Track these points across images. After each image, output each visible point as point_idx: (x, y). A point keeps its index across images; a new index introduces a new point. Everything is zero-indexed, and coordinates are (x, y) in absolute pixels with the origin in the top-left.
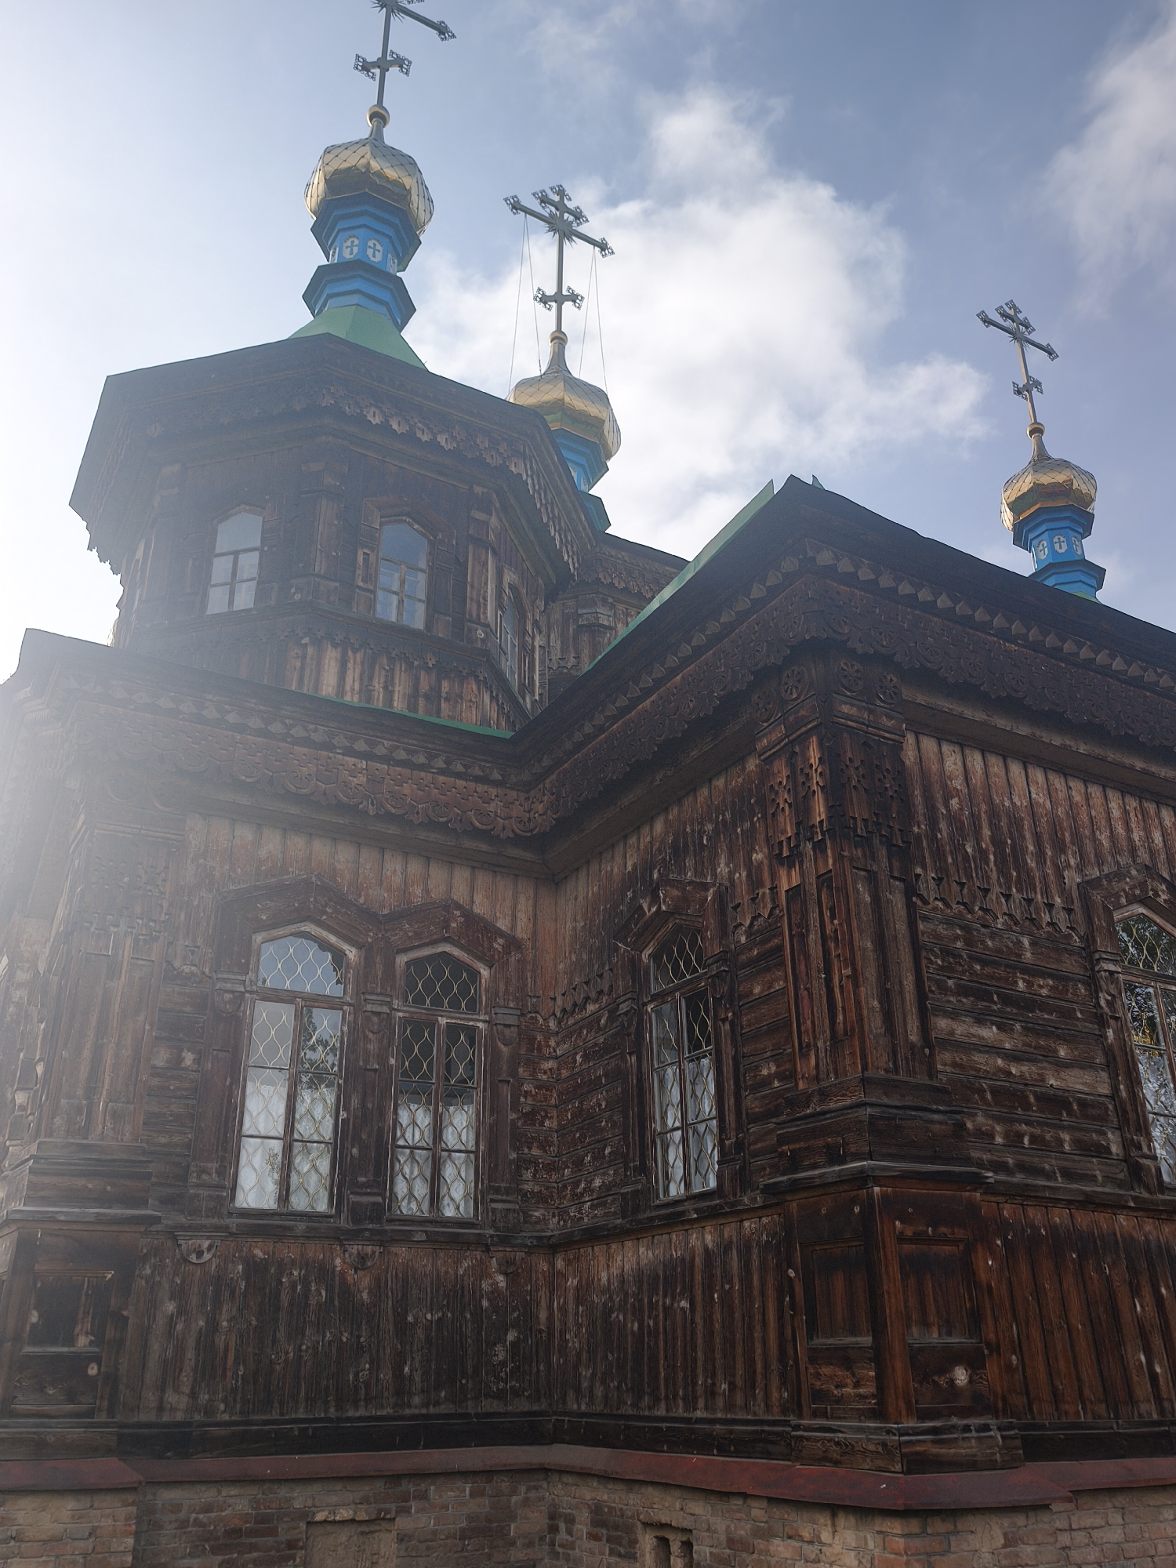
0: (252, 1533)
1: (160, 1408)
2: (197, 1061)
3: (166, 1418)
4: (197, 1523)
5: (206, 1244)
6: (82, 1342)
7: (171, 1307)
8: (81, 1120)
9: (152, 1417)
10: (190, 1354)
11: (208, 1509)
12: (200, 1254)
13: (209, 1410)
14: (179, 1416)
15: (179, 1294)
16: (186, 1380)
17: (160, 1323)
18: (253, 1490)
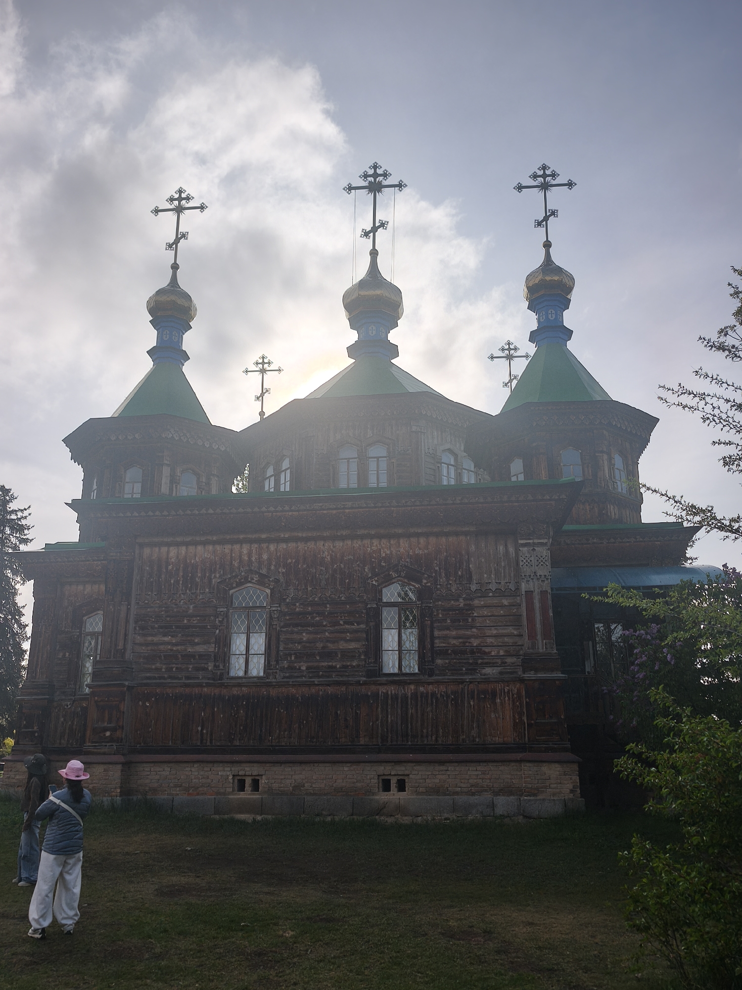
2: (69, 655)
5: (69, 703)
6: (35, 728)
8: (34, 675)
10: (67, 731)
12: (67, 706)
15: (65, 716)
17: (60, 723)
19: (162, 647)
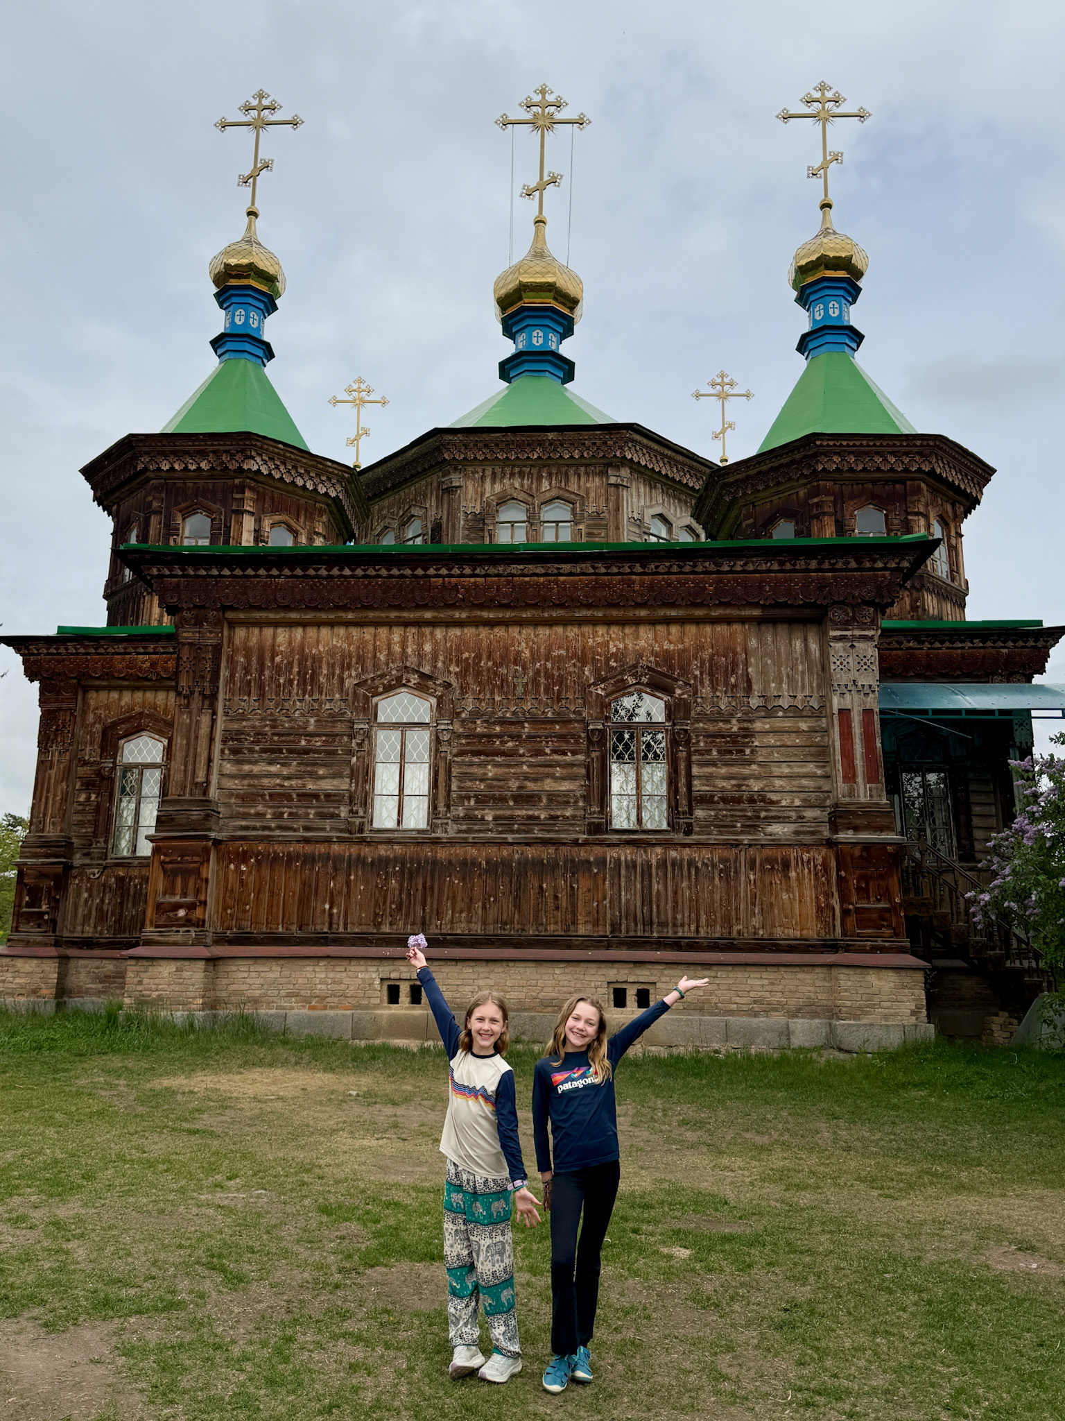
0: (114, 977)
1: (83, 932)
2: (96, 798)
3: (85, 935)
4: (94, 972)
5: (97, 870)
6: (45, 907)
7: (86, 895)
8: (41, 826)
9: (80, 935)
10: (94, 913)
11: (97, 968)
12: (94, 875)
13: (101, 933)
14: (90, 935)
15: (90, 890)
16: (92, 921)
17: (82, 901)
18: (115, 962)
19: (265, 782)
